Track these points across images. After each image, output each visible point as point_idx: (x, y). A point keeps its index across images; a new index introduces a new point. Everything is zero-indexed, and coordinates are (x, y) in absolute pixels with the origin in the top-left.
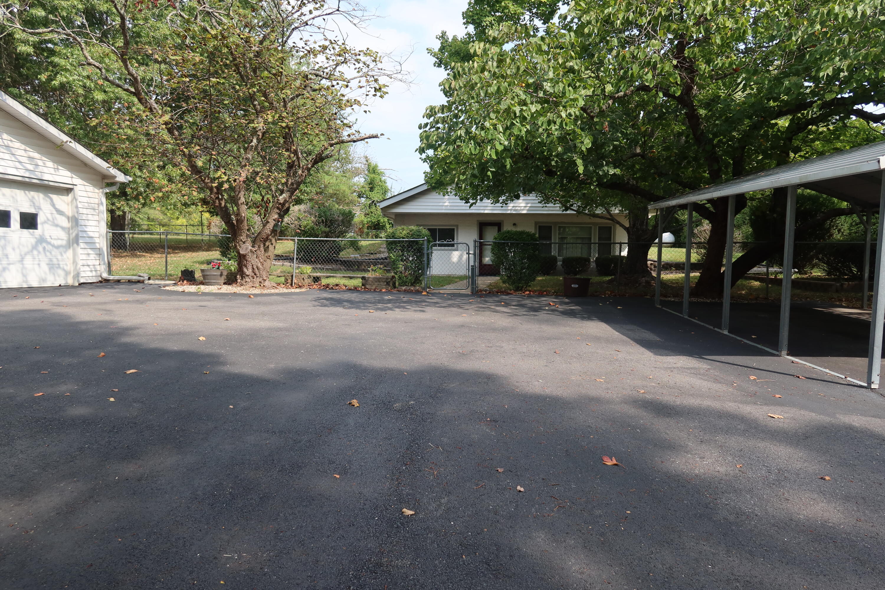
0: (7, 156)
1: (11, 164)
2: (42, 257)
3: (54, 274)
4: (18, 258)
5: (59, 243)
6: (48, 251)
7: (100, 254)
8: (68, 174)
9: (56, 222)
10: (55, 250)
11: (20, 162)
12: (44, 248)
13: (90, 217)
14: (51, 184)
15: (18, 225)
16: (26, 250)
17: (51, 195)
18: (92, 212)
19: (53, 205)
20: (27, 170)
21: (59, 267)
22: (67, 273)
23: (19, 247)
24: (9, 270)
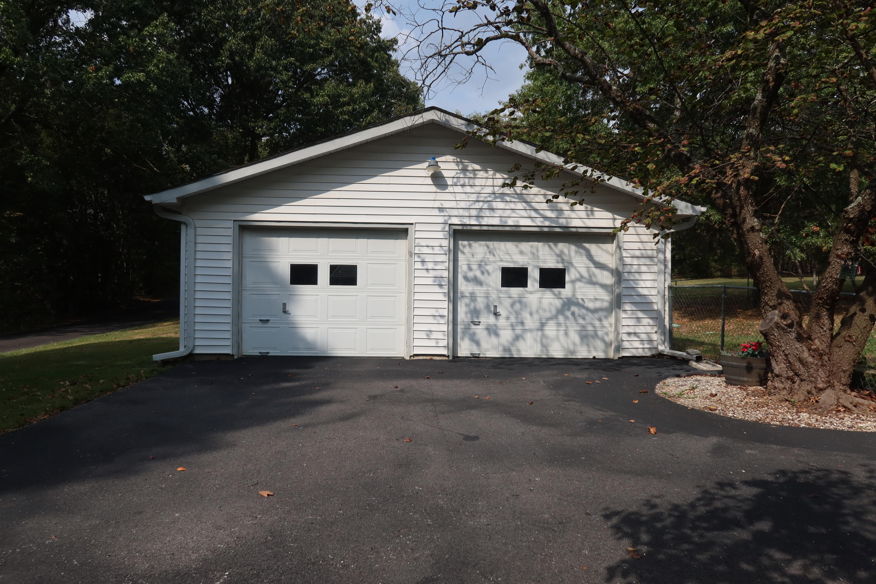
0: (520, 206)
1: (524, 213)
2: (571, 322)
3: (588, 345)
4: (537, 325)
5: (598, 305)
6: (579, 316)
7: (657, 317)
8: (609, 215)
9: (594, 279)
10: (590, 314)
11: (536, 210)
12: (573, 314)
13: (644, 269)
14: (580, 230)
15: (537, 285)
16: (548, 315)
17: (587, 245)
18: (648, 262)
19: (590, 257)
20: (546, 218)
21: (595, 335)
22: (608, 345)
23: (537, 312)
24: (524, 339)
